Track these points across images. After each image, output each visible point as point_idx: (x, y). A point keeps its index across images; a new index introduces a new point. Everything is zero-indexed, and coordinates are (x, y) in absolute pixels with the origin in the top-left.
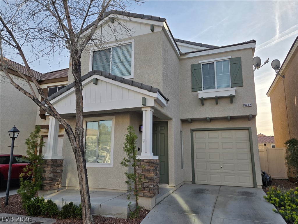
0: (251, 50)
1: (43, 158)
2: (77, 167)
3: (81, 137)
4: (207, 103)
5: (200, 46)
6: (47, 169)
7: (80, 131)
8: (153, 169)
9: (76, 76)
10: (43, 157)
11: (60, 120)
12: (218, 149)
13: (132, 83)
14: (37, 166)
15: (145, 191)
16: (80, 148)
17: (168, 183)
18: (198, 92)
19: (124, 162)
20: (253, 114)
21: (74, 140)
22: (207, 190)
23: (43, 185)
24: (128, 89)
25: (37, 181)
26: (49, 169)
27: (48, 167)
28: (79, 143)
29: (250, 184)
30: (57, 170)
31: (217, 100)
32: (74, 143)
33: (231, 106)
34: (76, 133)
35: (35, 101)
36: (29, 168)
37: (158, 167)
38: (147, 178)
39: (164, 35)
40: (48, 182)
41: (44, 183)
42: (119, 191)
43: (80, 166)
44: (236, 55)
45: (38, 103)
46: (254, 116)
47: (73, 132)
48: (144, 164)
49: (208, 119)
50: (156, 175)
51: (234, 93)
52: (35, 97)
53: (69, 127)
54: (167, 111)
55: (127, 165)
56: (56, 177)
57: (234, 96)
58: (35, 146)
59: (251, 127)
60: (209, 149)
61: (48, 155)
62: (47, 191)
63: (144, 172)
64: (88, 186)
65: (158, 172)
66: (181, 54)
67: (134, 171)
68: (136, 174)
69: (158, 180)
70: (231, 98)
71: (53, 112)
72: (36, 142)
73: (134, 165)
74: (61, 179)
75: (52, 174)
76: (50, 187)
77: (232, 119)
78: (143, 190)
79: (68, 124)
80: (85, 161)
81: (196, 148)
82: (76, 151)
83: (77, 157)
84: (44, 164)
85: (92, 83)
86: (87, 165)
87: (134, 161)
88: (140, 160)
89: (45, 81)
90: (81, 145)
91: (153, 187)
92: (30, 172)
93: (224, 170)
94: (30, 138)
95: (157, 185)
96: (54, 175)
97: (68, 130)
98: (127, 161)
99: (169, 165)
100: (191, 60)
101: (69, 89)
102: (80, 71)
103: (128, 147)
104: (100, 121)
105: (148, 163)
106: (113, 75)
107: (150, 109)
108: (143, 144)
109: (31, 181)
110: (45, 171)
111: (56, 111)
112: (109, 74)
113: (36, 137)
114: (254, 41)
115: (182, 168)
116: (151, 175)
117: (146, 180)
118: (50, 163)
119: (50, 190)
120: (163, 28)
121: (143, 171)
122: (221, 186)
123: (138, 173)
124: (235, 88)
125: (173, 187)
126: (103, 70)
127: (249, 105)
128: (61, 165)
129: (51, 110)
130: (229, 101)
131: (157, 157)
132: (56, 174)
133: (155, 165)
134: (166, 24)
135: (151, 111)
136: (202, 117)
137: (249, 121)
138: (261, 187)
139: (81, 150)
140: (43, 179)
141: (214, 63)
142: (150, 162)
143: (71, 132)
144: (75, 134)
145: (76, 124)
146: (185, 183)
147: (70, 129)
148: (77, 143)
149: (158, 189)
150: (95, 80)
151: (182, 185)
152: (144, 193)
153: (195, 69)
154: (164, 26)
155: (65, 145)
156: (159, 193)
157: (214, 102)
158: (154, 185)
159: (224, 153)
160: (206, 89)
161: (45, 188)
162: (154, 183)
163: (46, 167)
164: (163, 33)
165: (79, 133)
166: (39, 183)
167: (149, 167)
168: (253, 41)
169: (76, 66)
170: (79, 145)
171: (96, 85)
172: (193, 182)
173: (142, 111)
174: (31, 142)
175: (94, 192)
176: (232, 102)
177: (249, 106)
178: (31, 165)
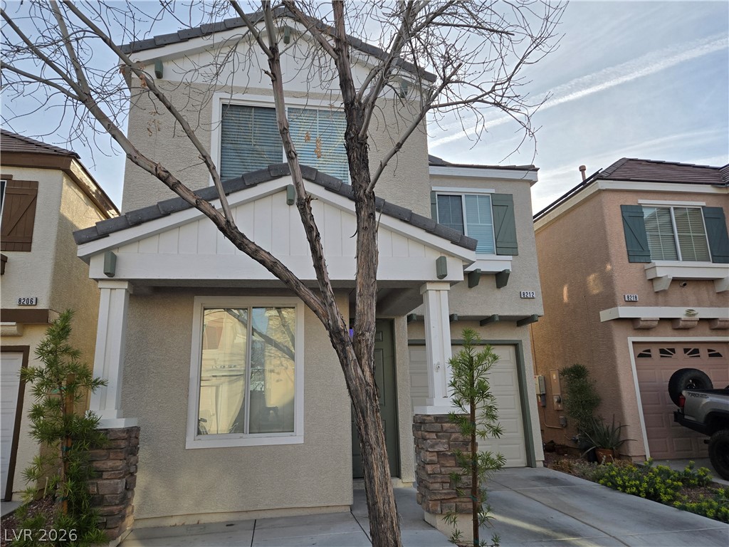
0: (529, 185)
6: (110, 464)
13: (410, 217)
17: (398, 476)
29: (519, 460)
30: (131, 465)
33: (498, 294)
56: (128, 489)
59: (521, 341)
75: (124, 481)
99: (400, 429)
104: (253, 308)
107: (448, 287)
110: (100, 474)
112: (340, 183)
114: (533, 169)
121: (449, 446)
124: (509, 258)
125: (411, 484)
127: (531, 295)
130: (492, 282)
137: (519, 328)
138: (542, 464)
141: (461, 196)
152: (458, 504)
176: (499, 286)
177: (531, 297)
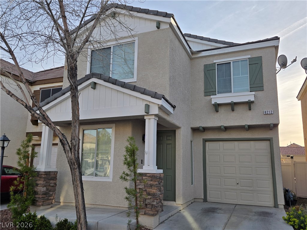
0: (274, 49)
1: (36, 170)
2: (73, 181)
3: (77, 148)
4: (222, 110)
5: (216, 43)
6: (40, 182)
7: (76, 142)
8: (156, 185)
9: (71, 82)
10: (35, 168)
11: (55, 130)
12: (234, 162)
13: (134, 88)
14: (29, 178)
15: (147, 208)
16: (76, 160)
17: (175, 201)
18: (212, 97)
19: (123, 176)
20: (275, 122)
21: (70, 152)
22: (220, 209)
23: (35, 200)
24: (130, 95)
25: (29, 196)
26: (42, 182)
27: (41, 180)
28: (74, 154)
29: (270, 203)
30: (51, 183)
31: (233, 106)
32: (70, 154)
33: (250, 113)
34: (71, 143)
35: (27, 109)
36: (20, 181)
37: (163, 182)
38: (149, 194)
39: (172, 32)
40: (41, 196)
41: (36, 198)
42: (119, 208)
43: (76, 179)
44: (256, 54)
45: (31, 111)
46: (276, 126)
47: (68, 143)
48: (146, 179)
49: (222, 128)
50: (160, 191)
51: (252, 99)
52: (28, 105)
53: (64, 137)
54: (174, 119)
55: (127, 180)
56: (50, 191)
57: (252, 102)
58: (26, 157)
60: (224, 162)
61: (41, 166)
62: (40, 206)
63: (146, 188)
64: (84, 201)
65: (162, 188)
66: (193, 53)
67: (134, 186)
68: (137, 189)
69: (161, 196)
70: (249, 104)
71: (47, 120)
72: (28, 152)
73: (134, 180)
74: (55, 193)
75: (45, 188)
76: (43, 202)
77: (251, 128)
78: (145, 207)
79: (63, 134)
80: (81, 174)
81: (209, 161)
82: (71, 163)
83: (72, 170)
84: (36, 177)
85: (90, 87)
86: (84, 178)
87: (135, 175)
88: (141, 174)
89: (37, 82)
90: (76, 157)
91: (155, 204)
92: (21, 186)
93: (241, 186)
94: (21, 148)
95: (160, 202)
96: (47, 189)
97: (63, 141)
98: (127, 175)
99: (176, 180)
100: (204, 59)
101: (64, 94)
102: (77, 76)
103: (128, 160)
104: (98, 129)
105: (150, 178)
106: (113, 79)
107: (153, 117)
108: (146, 156)
109: (22, 195)
110: (37, 185)
111: (50, 120)
112: (108, 78)
113: (28, 146)
115: (192, 184)
116: (154, 191)
117: (149, 196)
118: (43, 176)
119: (43, 205)
120: (171, 24)
121: (145, 186)
122: (236, 204)
123: (139, 188)
124: (253, 93)
125: (181, 205)
126: (101, 73)
128: (55, 178)
129: (45, 118)
130: (246, 107)
131: (161, 171)
132: (50, 188)
133: (158, 180)
134: (174, 20)
135: (155, 119)
136: (215, 126)
138: (283, 207)
139: (76, 163)
140: (35, 193)
141: (230, 63)
142: (153, 177)
143: (66, 142)
144: (70, 145)
145: (72, 134)
146: (195, 201)
147: (65, 140)
148: (73, 155)
149: (162, 206)
150: (93, 84)
151: (192, 203)
152: (146, 211)
153: (209, 70)
154: (171, 23)
155: (59, 156)
156: (162, 211)
157: (229, 108)
158: (157, 201)
159: (241, 167)
160: (221, 93)
161: (38, 203)
162: (157, 200)
163: (38, 179)
164: (170, 30)
165: (74, 143)
166: (31, 197)
167: (152, 182)
168: (277, 38)
169: (73, 71)
170: (74, 157)
171: (94, 89)
172: (205, 200)
173: (145, 119)
174: (22, 152)
175: (91, 209)
176: (250, 109)
177: (270, 113)
178: (23, 178)
